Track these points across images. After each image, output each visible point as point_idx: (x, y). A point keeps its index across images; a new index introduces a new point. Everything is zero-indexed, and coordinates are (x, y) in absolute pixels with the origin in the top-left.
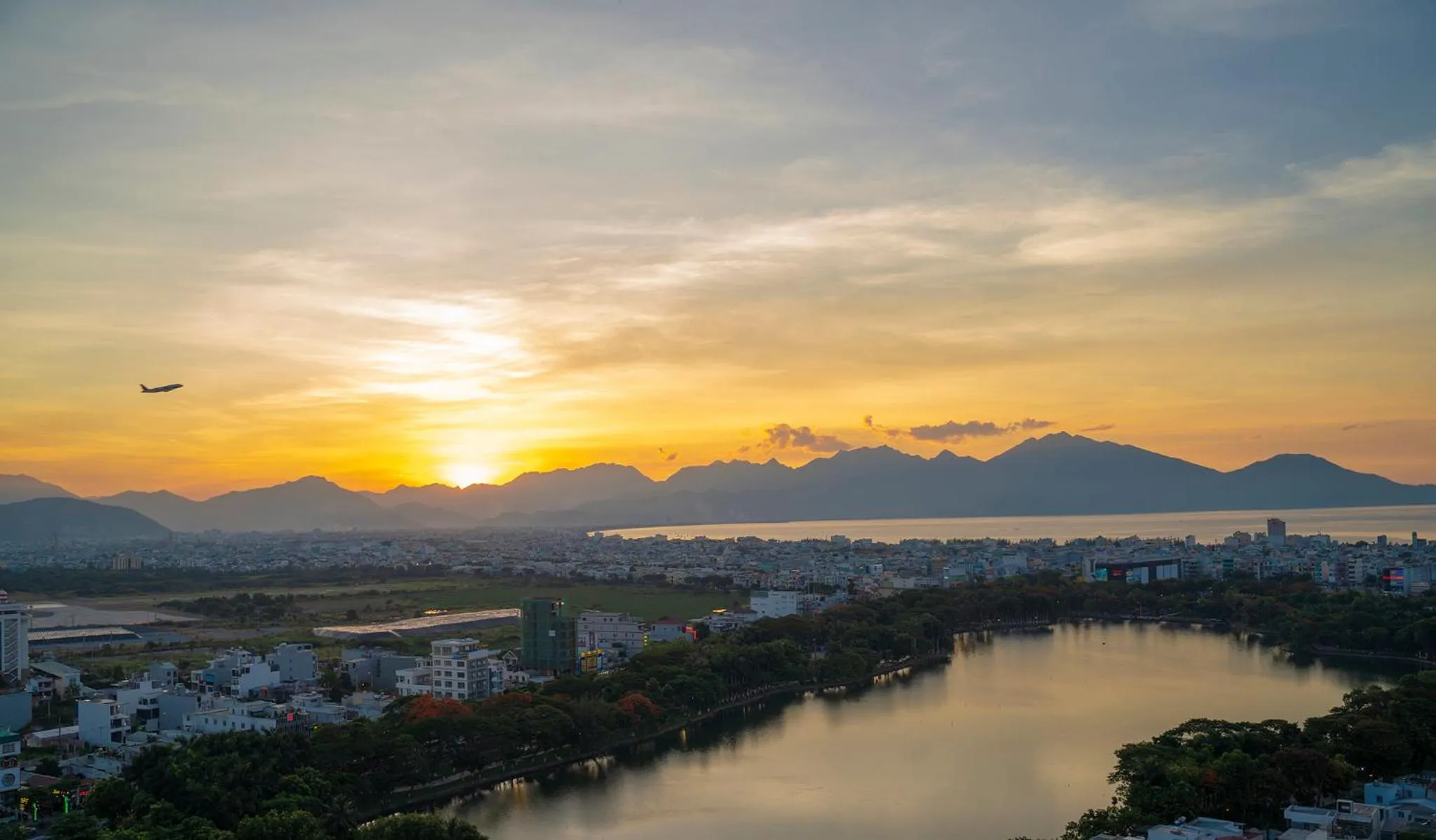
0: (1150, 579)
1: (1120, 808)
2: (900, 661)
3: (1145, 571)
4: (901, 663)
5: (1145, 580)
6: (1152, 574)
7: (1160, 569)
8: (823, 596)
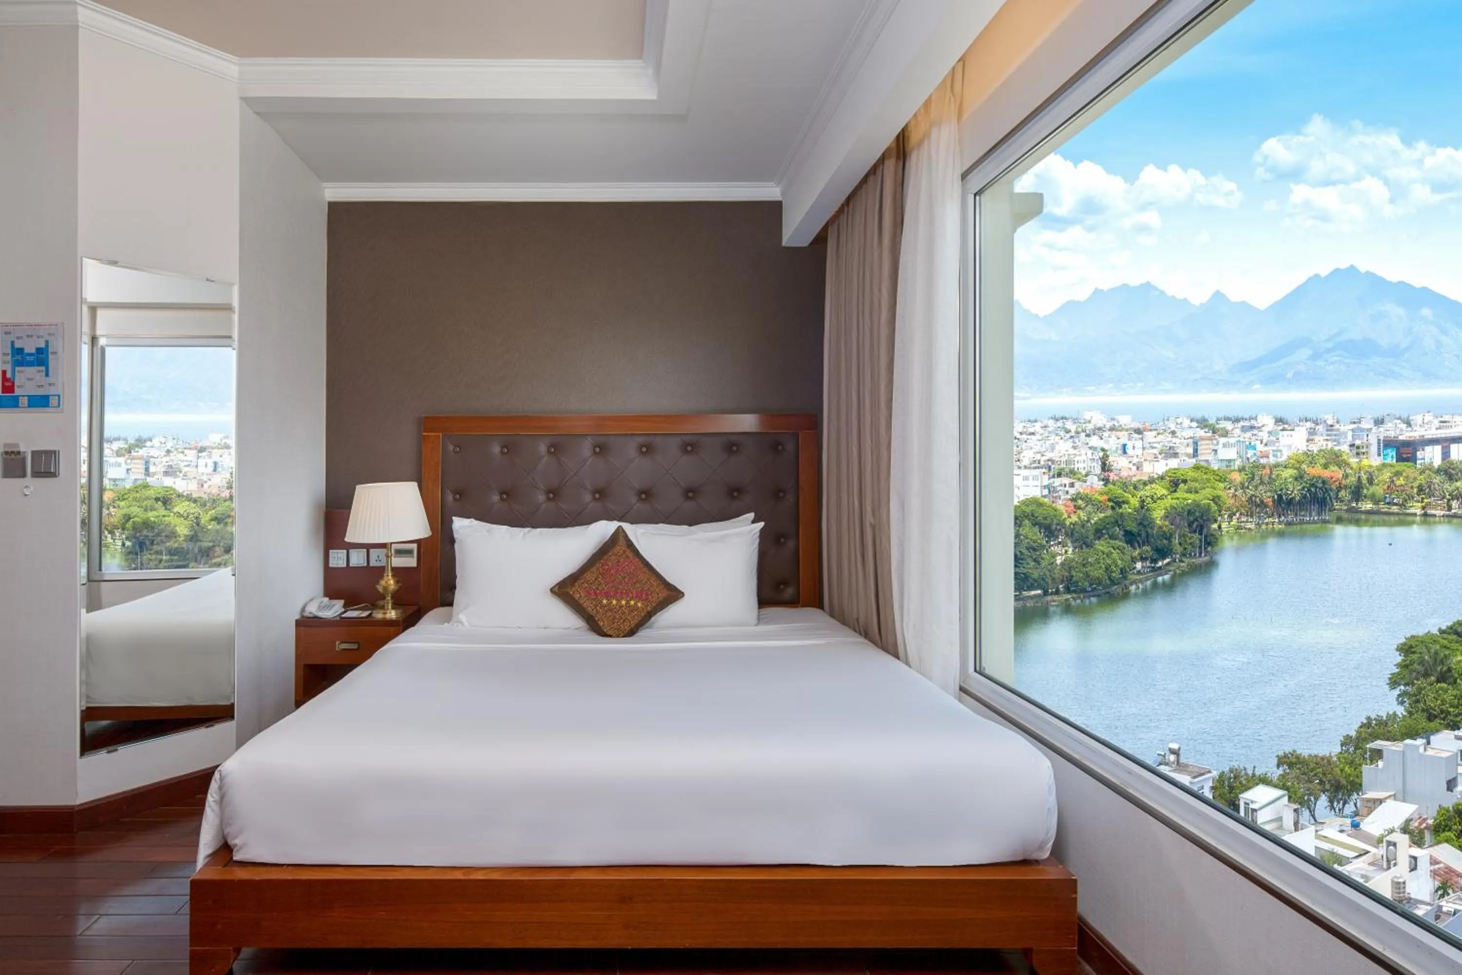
0: (1443, 459)
1: (1400, 716)
2: (1160, 564)
3: (1438, 449)
4: (1160, 568)
5: (1437, 462)
6: (1446, 454)
7: (1454, 447)
8: (1072, 481)
